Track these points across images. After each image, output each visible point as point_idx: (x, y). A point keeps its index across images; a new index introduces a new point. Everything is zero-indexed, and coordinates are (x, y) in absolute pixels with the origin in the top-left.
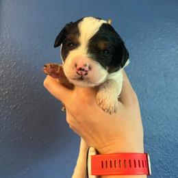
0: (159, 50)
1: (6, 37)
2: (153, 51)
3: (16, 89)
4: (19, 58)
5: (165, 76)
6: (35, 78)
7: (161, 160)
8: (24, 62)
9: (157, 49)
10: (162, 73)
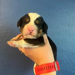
0: (66, 15)
1: (2, 11)
2: (63, 15)
3: (7, 32)
4: (8, 19)
5: (68, 25)
6: (14, 27)
7: (66, 59)
8: (9, 21)
9: (65, 14)
10: (67, 24)
